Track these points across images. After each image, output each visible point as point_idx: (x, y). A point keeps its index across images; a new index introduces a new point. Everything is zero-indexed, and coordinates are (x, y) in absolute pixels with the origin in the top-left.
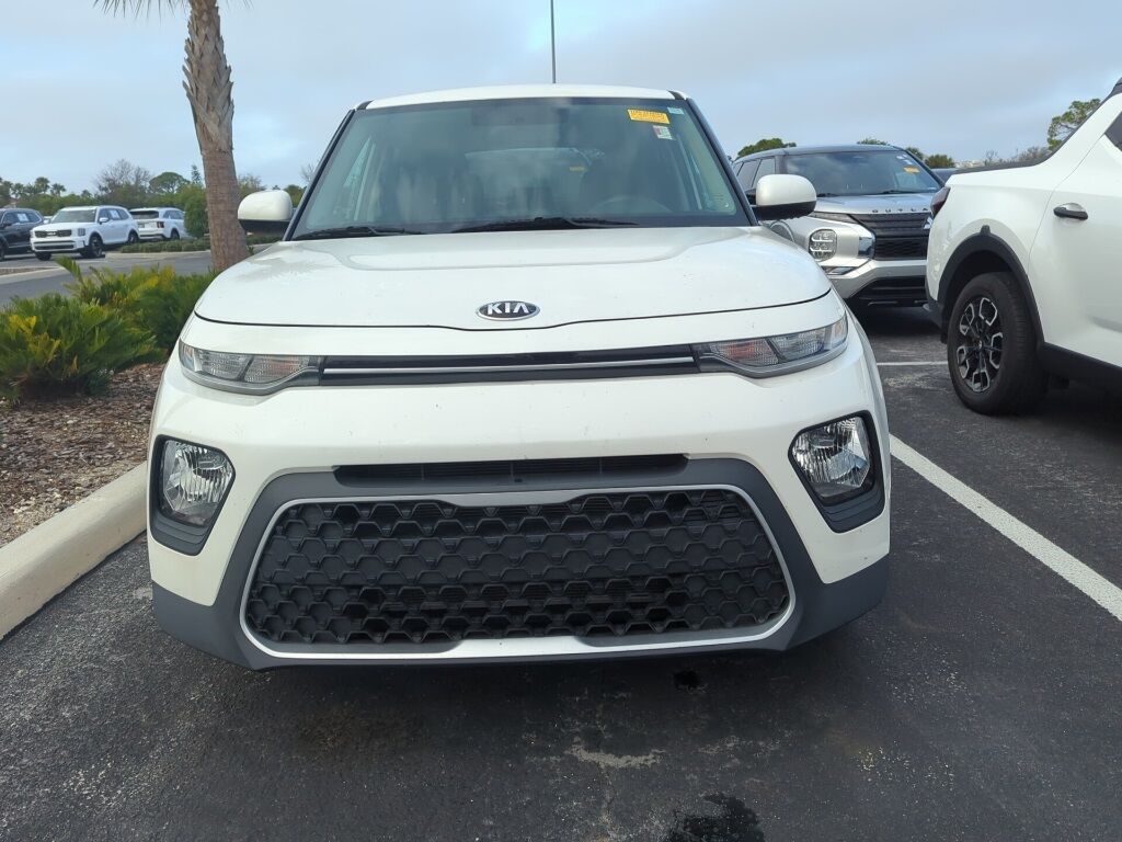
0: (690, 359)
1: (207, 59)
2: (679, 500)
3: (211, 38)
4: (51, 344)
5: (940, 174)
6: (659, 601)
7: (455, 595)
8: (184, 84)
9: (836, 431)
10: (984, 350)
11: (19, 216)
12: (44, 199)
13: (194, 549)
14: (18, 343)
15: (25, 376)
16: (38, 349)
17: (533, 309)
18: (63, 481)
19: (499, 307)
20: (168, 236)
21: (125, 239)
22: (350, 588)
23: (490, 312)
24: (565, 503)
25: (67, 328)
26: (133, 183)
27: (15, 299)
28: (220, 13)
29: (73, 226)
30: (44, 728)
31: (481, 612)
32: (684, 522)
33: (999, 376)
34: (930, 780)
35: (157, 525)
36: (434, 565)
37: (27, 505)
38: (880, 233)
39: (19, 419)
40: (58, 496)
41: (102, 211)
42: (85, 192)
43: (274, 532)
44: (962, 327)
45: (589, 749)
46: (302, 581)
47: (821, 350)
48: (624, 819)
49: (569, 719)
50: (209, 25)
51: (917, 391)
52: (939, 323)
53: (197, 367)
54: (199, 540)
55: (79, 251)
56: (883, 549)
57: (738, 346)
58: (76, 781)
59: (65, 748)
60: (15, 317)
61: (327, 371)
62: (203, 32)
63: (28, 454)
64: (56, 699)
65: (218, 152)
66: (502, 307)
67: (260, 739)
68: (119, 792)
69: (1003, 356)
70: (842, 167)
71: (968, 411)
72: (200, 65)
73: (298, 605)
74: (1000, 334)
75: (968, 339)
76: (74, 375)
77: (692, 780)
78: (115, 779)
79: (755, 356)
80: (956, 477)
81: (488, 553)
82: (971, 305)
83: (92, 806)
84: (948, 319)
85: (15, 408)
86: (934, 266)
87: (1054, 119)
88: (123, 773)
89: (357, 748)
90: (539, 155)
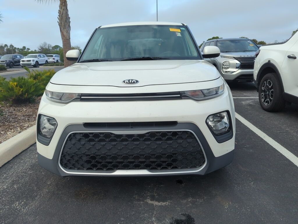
0: (179, 95)
1: (64, 15)
2: (175, 134)
3: (65, 10)
4: (20, 90)
5: (259, 46)
6: (170, 161)
7: (114, 158)
8: (58, 22)
9: (221, 115)
10: (268, 94)
11: (17, 56)
12: (24, 52)
13: (47, 144)
14: (12, 89)
15: (14, 98)
16: (17, 91)
17: (137, 81)
18: (21, 125)
19: (128, 81)
20: (56, 62)
21: (44, 63)
22: (87, 155)
23: (126, 82)
24: (144, 134)
25: (24, 85)
26: (47, 48)
27: (11, 78)
28: (67, 3)
29: (31, 59)
30: (9, 190)
31: (122, 162)
32: (176, 140)
33: (272, 101)
34: (243, 211)
35: (39, 138)
36: (110, 150)
37: (11, 132)
38: (242, 62)
39: (12, 109)
40: (19, 129)
41: (39, 55)
42: (35, 50)
43: (67, 140)
44: (263, 88)
45: (151, 200)
46: (75, 153)
47: (216, 93)
48: (159, 219)
49: (147, 192)
50: (64, 6)
51: (250, 105)
52: (257, 86)
53: (50, 96)
54: (48, 142)
55: (33, 65)
56: (233, 148)
57: (193, 92)
58: (16, 205)
59: (14, 196)
60: (11, 82)
61: (82, 97)
62: (63, 8)
63: (13, 118)
64: (13, 183)
65: (66, 40)
66: (129, 81)
67: (65, 195)
68: (27, 208)
69: (274, 96)
70: (233, 44)
71: (264, 111)
72: (62, 17)
73: (74, 160)
74: (273, 90)
75: (264, 91)
76: (26, 98)
77: (178, 209)
78: (26, 204)
79: (198, 95)
80: (258, 128)
81: (124, 147)
82: (265, 82)
83: (19, 211)
84: (259, 85)
85: (11, 106)
86: (255, 71)
87: (293, 32)
88: (28, 203)
89: (90, 198)
90: (148, 41)
